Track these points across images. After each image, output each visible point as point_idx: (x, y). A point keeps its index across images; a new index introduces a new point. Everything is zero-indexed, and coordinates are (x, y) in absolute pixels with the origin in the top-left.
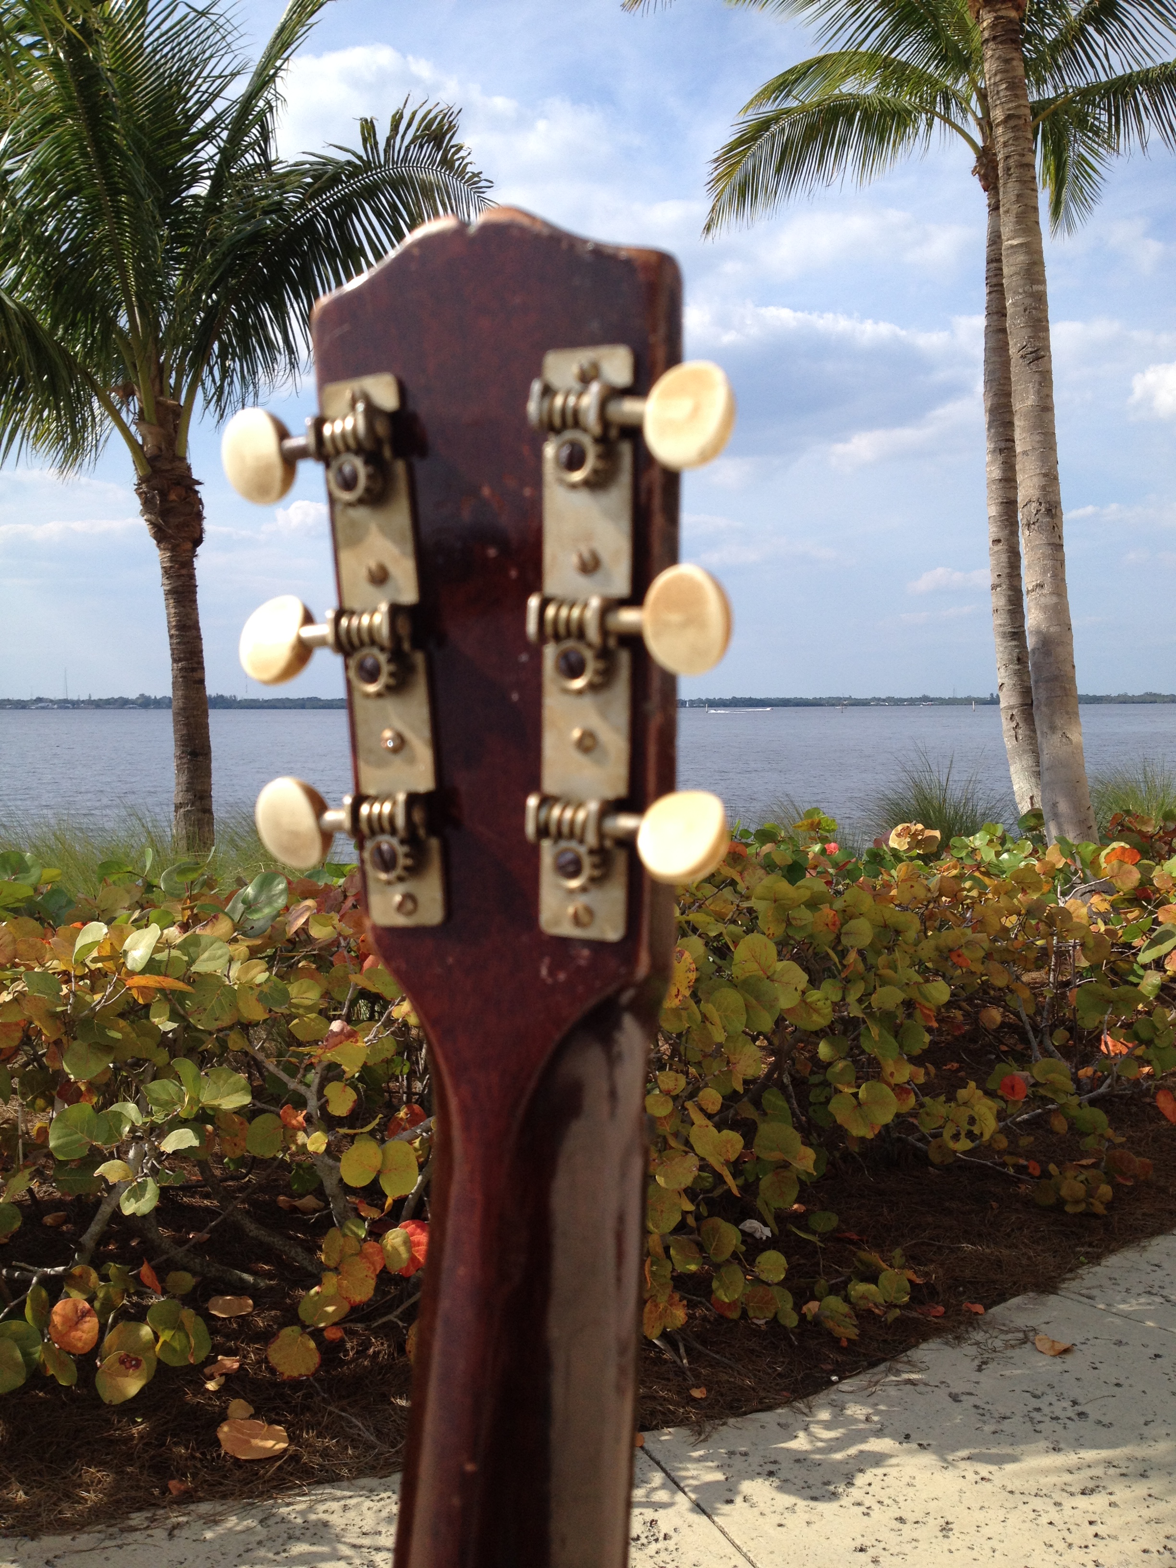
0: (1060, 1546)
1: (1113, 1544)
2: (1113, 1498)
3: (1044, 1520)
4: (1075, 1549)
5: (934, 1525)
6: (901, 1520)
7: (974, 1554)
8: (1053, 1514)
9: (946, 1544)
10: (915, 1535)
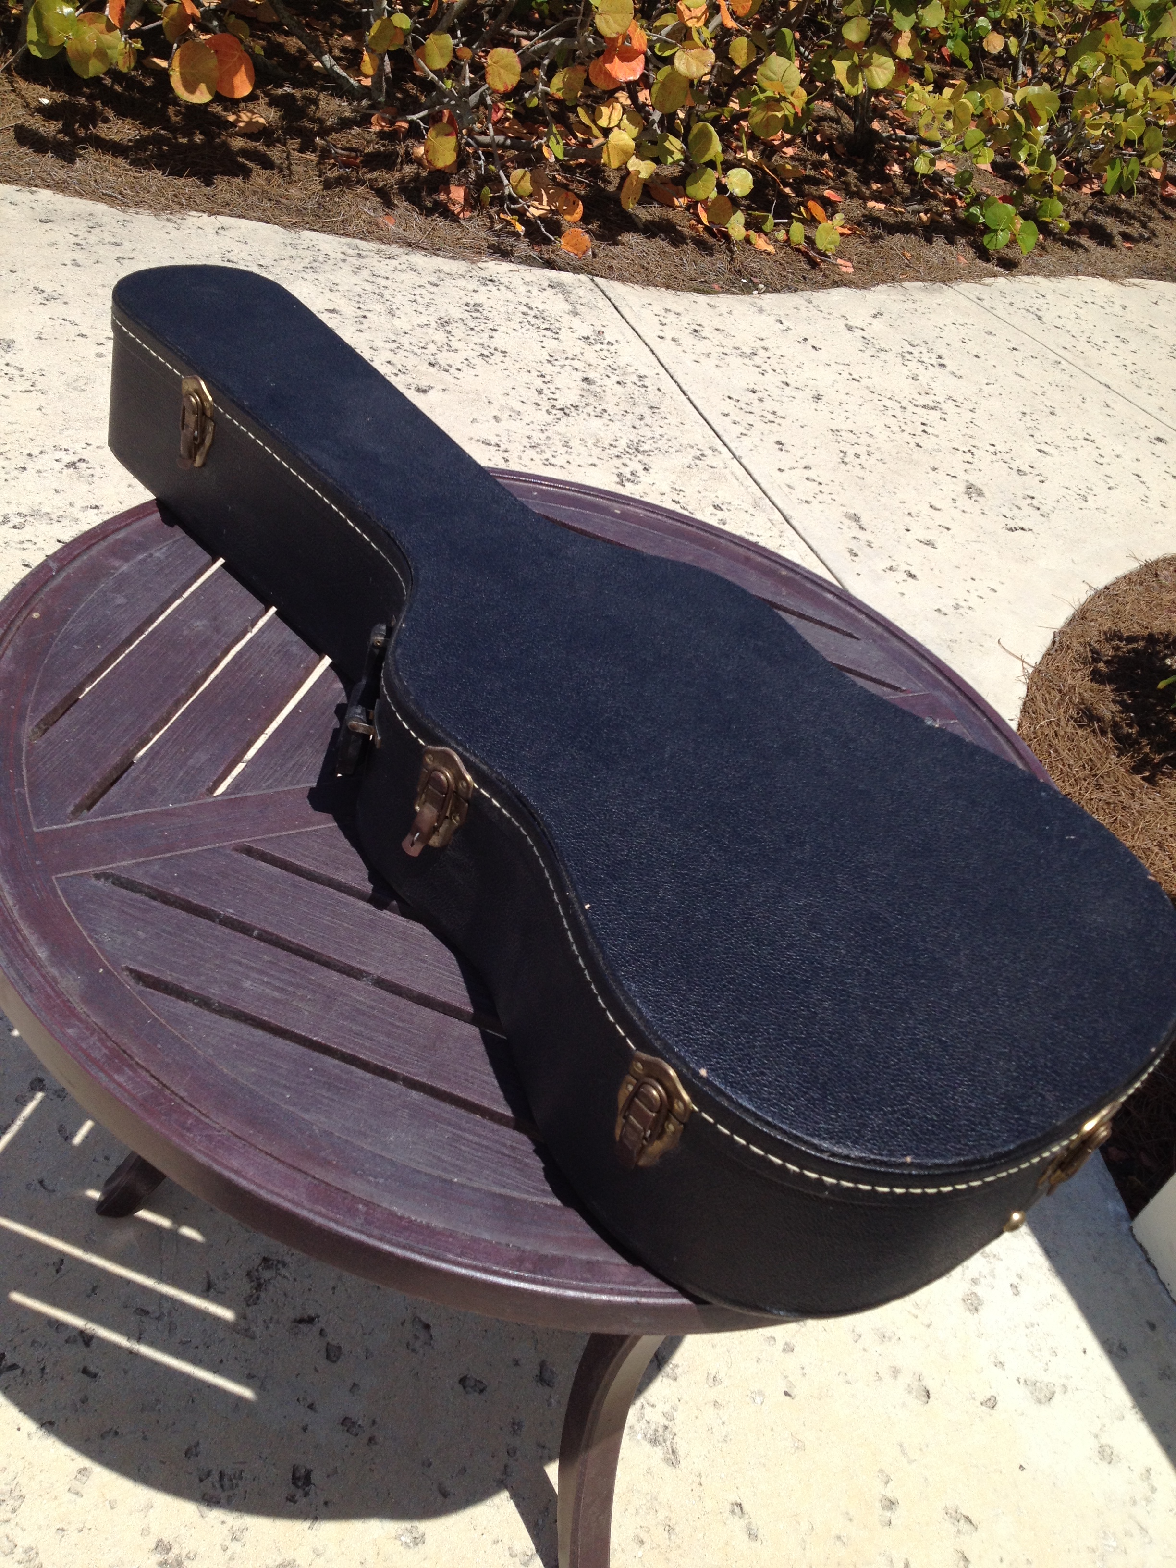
0: (897, 429)
1: (933, 438)
2: (944, 416)
3: (891, 412)
4: (905, 434)
5: (809, 393)
6: (787, 385)
7: (833, 416)
8: (898, 412)
9: (814, 405)
10: (793, 394)
